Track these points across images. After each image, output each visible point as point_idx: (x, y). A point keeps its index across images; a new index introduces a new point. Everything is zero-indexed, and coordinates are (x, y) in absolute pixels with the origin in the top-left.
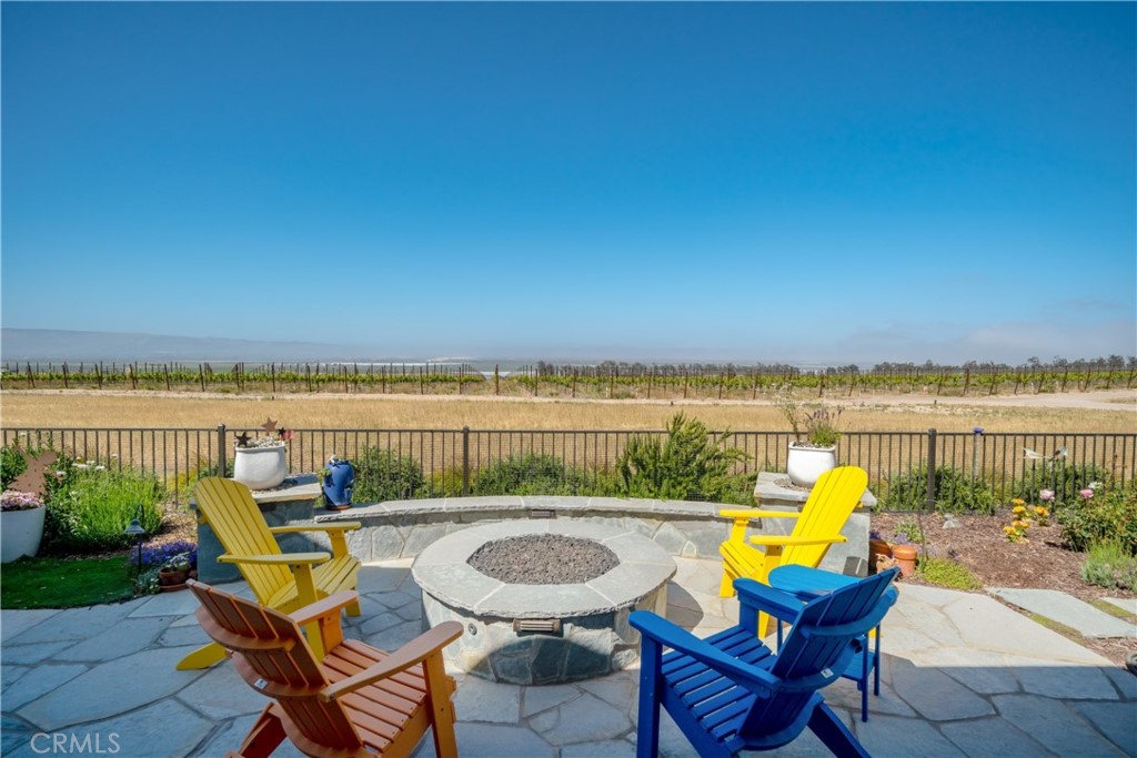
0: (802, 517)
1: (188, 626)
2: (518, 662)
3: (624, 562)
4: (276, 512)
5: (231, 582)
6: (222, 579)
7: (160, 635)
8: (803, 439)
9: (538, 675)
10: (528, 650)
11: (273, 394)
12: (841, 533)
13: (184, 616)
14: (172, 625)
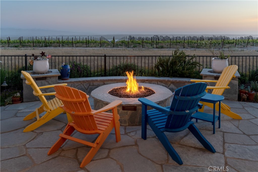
0: (218, 82)
1: (23, 112)
2: (124, 119)
3: (156, 93)
4: (47, 80)
5: (33, 101)
6: (31, 100)
7: (16, 114)
8: (218, 58)
9: (130, 123)
10: (127, 116)
11: (34, 48)
12: (228, 85)
13: (21, 110)
14: (19, 112)
